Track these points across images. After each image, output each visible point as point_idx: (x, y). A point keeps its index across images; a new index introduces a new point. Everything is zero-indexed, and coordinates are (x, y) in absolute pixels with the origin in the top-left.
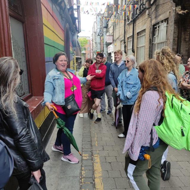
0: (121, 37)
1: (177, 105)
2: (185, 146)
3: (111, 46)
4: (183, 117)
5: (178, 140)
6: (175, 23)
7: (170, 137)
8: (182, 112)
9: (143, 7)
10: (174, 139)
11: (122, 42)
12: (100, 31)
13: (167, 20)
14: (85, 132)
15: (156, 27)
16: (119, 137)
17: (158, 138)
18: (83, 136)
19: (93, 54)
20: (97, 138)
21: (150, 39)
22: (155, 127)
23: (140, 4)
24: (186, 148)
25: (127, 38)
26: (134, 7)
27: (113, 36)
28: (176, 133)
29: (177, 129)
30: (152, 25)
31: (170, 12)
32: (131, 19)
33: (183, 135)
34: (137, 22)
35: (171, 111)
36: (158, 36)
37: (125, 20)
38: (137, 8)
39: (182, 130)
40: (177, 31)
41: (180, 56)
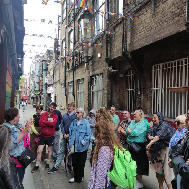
0: (61, 81)
1: (122, 156)
2: (128, 185)
3: (51, 87)
4: (125, 164)
5: (123, 181)
6: (108, 78)
7: (118, 180)
8: (125, 161)
9: (82, 60)
10: (121, 181)
11: (62, 85)
12: (39, 71)
13: (102, 74)
14: (36, 180)
15: (94, 78)
16: (70, 182)
17: (110, 181)
18: (35, 185)
19: (30, 93)
20: (50, 185)
21: (89, 87)
22: (108, 173)
23: (79, 57)
24: (129, 187)
25: (67, 83)
26: (74, 58)
27: (53, 78)
28: (122, 177)
29: (122, 174)
30: (90, 76)
31: (104, 69)
32: (71, 68)
33: (126, 178)
34: (77, 71)
35: (118, 161)
36: (95, 85)
37: (65, 67)
38: (77, 60)
39: (125, 174)
40: (110, 84)
41: (114, 107)
